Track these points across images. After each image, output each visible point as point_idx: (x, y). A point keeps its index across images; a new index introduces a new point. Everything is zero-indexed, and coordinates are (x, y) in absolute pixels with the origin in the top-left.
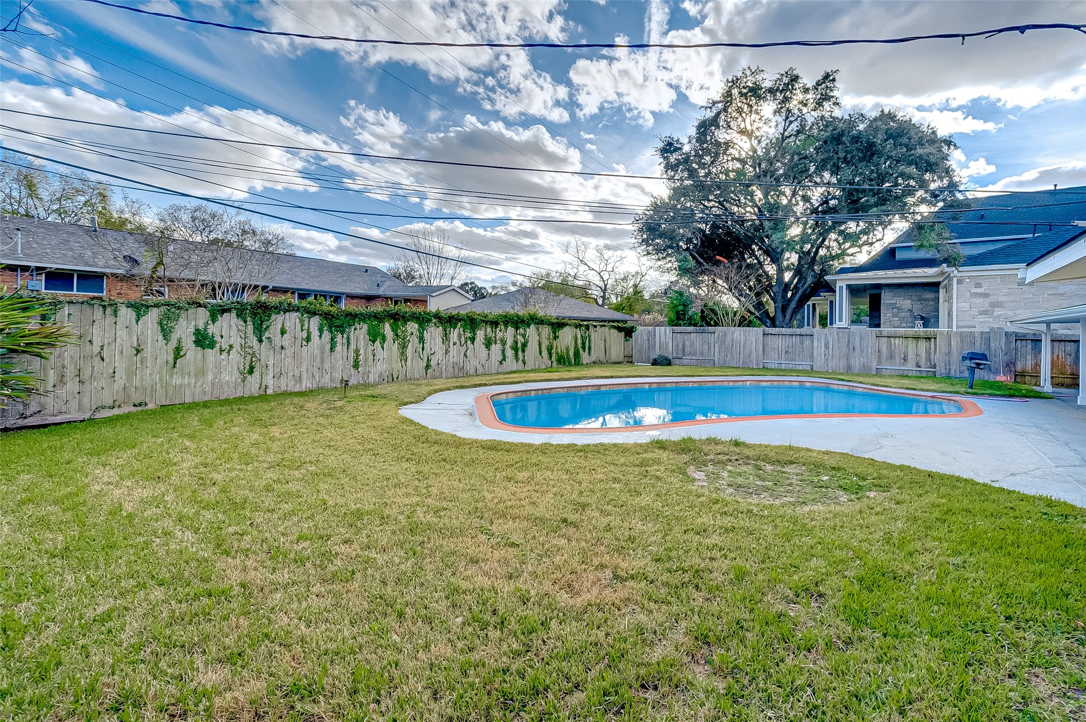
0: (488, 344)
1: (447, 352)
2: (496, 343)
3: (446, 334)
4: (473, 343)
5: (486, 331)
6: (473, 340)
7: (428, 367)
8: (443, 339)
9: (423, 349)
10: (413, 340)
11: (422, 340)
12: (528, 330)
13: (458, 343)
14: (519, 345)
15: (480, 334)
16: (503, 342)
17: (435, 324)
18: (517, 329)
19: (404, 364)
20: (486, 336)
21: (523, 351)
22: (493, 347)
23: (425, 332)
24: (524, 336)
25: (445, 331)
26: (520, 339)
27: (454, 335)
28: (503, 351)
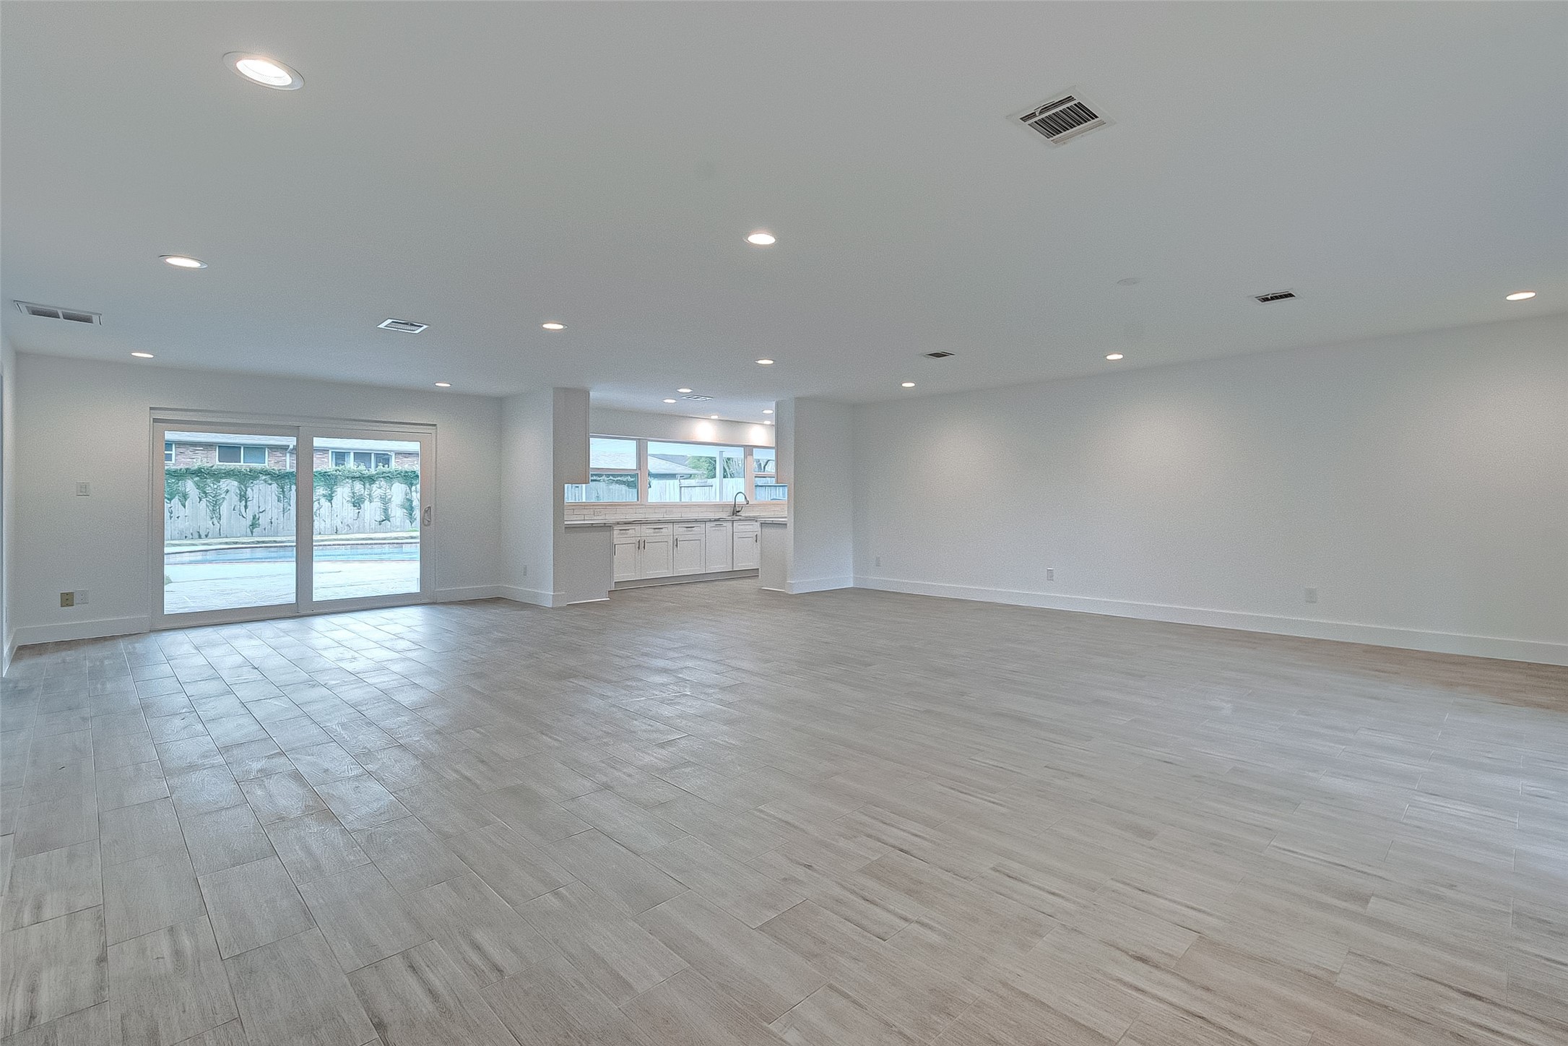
0: (357, 502)
2: (371, 501)
3: (283, 491)
4: (330, 501)
7: (253, 525)
8: (279, 498)
9: (246, 507)
10: (231, 499)
11: (243, 497)
16: (385, 501)
19: (216, 522)
20: (353, 493)
22: (366, 505)
23: (249, 489)
25: (283, 488)
28: (386, 510)
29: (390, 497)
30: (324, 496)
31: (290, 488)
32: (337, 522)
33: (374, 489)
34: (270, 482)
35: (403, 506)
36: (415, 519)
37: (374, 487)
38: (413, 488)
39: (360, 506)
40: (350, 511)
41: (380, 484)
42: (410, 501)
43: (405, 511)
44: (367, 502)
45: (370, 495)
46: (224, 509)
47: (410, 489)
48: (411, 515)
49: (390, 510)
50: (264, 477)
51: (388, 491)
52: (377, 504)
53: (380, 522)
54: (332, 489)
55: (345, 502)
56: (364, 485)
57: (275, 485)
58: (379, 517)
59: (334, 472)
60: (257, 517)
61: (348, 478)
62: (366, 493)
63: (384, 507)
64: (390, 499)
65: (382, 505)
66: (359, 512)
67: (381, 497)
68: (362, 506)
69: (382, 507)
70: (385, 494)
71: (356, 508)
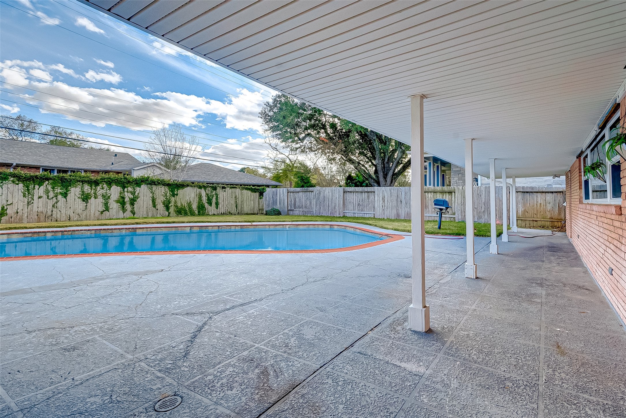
0: (85, 198)
1: (30, 203)
2: (95, 198)
3: (28, 190)
5: (82, 188)
6: (65, 195)
8: (24, 193)
12: (138, 189)
13: (44, 197)
14: (127, 199)
15: (75, 191)
16: (106, 198)
17: (13, 182)
18: (124, 187)
20: (83, 192)
21: (132, 204)
24: (133, 193)
25: (28, 187)
26: (128, 196)
27: (40, 191)
28: (106, 205)
29: (109, 195)
30: (61, 193)
31: (34, 187)
32: (70, 212)
33: (98, 189)
34: (17, 182)
35: (117, 202)
36: (126, 210)
37: (98, 188)
38: (126, 189)
39: (87, 200)
40: (80, 205)
41: (102, 186)
42: (123, 198)
43: (120, 205)
44: (93, 199)
45: (95, 193)
47: (124, 190)
48: (123, 207)
49: (109, 204)
50: (12, 179)
51: (109, 191)
52: (100, 200)
53: (102, 212)
54: (66, 189)
55: (76, 198)
56: (91, 186)
57: (21, 185)
58: (101, 208)
59: (69, 177)
60: (5, 208)
61: (79, 181)
62: (92, 192)
63: (105, 202)
64: (109, 197)
65: (103, 200)
66: (87, 205)
67: (103, 195)
68: (89, 201)
69: (103, 202)
70: (106, 193)
71: (84, 202)
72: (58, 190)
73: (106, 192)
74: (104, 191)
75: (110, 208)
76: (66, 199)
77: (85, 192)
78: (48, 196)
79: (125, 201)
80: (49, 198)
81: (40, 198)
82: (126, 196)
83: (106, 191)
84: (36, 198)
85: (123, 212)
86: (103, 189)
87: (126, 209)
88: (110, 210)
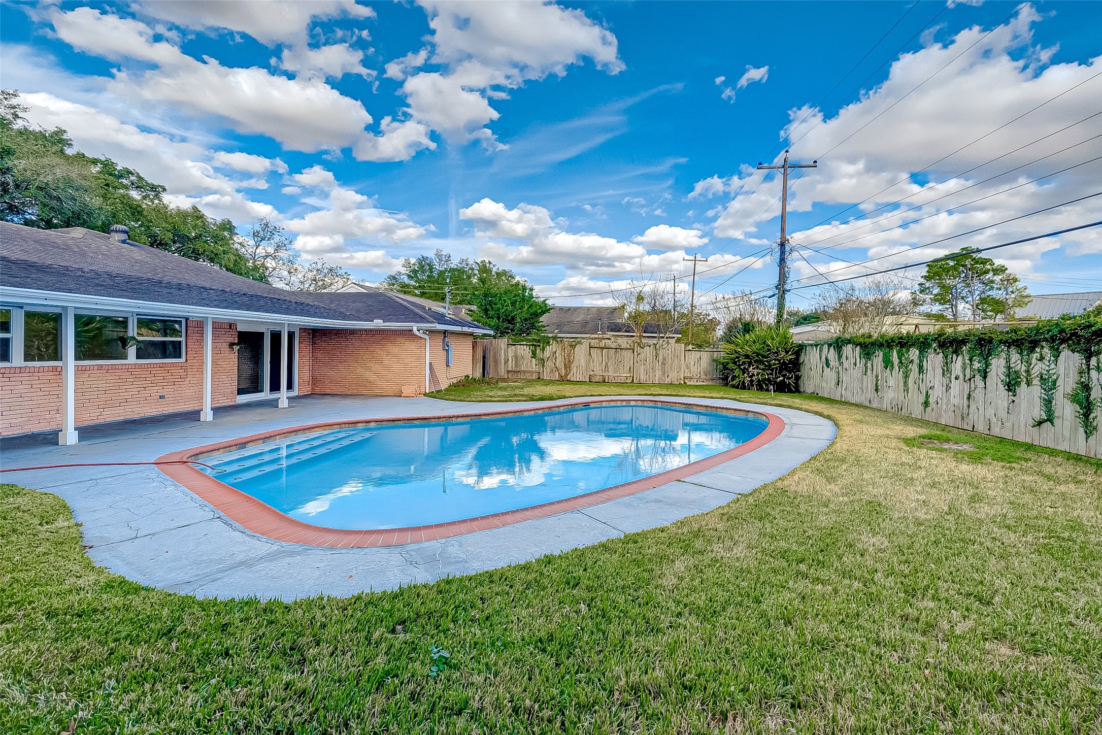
0: (1012, 384)
1: (948, 388)
2: (1029, 384)
3: (947, 363)
4: (985, 377)
5: (1008, 360)
6: (984, 375)
7: (926, 403)
8: (943, 370)
9: (922, 381)
10: (914, 370)
11: (921, 367)
13: (962, 377)
15: (998, 365)
16: (1049, 384)
17: (935, 350)
18: (1089, 354)
20: (1009, 368)
22: (1023, 389)
23: (925, 360)
25: (947, 358)
27: (957, 365)
28: (1048, 403)
29: (1054, 377)
30: (979, 371)
31: (952, 358)
32: (990, 412)
33: (1034, 361)
35: (1074, 398)
36: (1092, 429)
37: (1034, 357)
38: (1094, 361)
39: (1015, 389)
40: (1004, 398)
41: (1041, 353)
42: (1087, 388)
43: (1078, 408)
44: (1023, 384)
45: (1028, 371)
46: (911, 381)
47: (1088, 364)
49: (1054, 402)
51: (1053, 366)
52: (1036, 390)
53: (1040, 423)
54: (986, 360)
55: (999, 382)
56: (1021, 354)
57: (941, 355)
58: (1039, 412)
60: (929, 393)
62: (1023, 368)
63: (1046, 397)
64: (1055, 382)
65: (1043, 391)
66: (1014, 401)
67: (1042, 377)
68: (1018, 390)
69: (1043, 395)
70: (1048, 371)
71: (1011, 393)
72: (976, 365)
73: (1047, 368)
74: (1044, 366)
75: (1056, 414)
76: (985, 384)
77: (1012, 368)
78: (965, 376)
79: (1092, 398)
80: (966, 378)
81: (957, 378)
82: (1095, 381)
83: (1049, 366)
84: (953, 377)
85: (1086, 432)
86: (1041, 359)
87: (1095, 424)
88: (1056, 421)
